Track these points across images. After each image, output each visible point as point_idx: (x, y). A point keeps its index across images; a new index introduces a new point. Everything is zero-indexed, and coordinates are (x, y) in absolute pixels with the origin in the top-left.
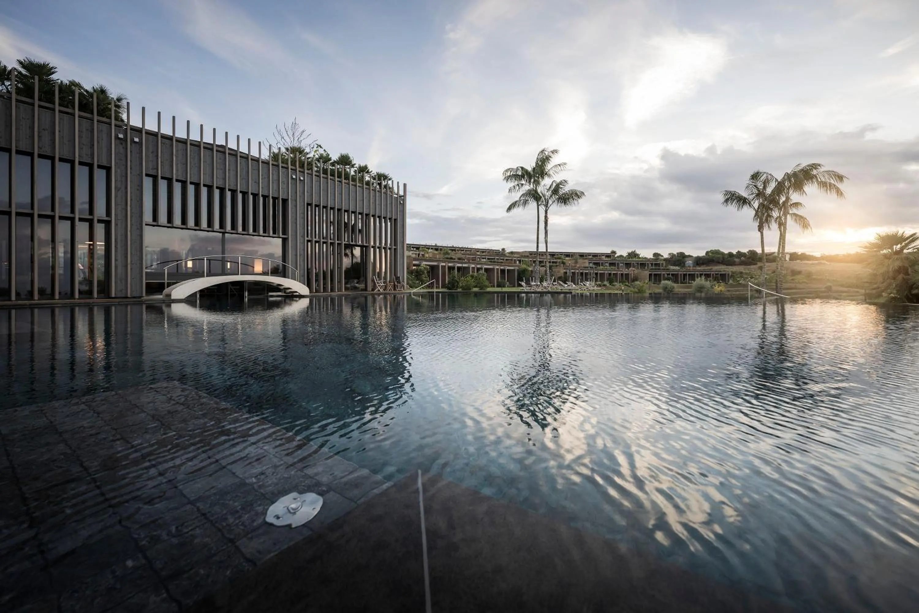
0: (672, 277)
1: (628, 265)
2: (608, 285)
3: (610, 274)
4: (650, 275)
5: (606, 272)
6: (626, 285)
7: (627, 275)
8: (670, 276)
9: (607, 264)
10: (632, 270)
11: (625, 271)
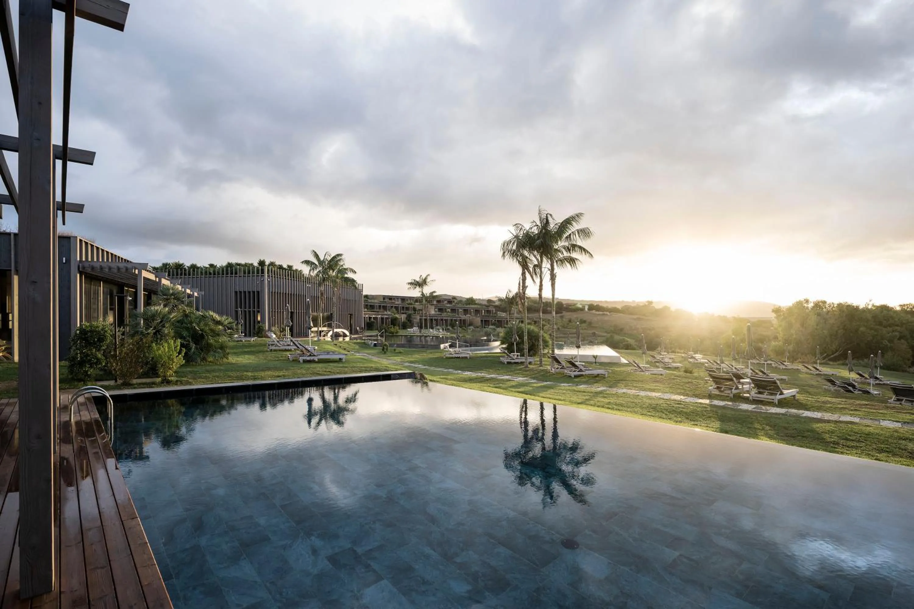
0: (497, 323)
1: (466, 311)
2: (451, 329)
3: (452, 320)
4: (482, 321)
5: (449, 318)
6: (463, 329)
7: (464, 321)
8: (496, 322)
9: (449, 310)
10: (468, 316)
11: (463, 317)
